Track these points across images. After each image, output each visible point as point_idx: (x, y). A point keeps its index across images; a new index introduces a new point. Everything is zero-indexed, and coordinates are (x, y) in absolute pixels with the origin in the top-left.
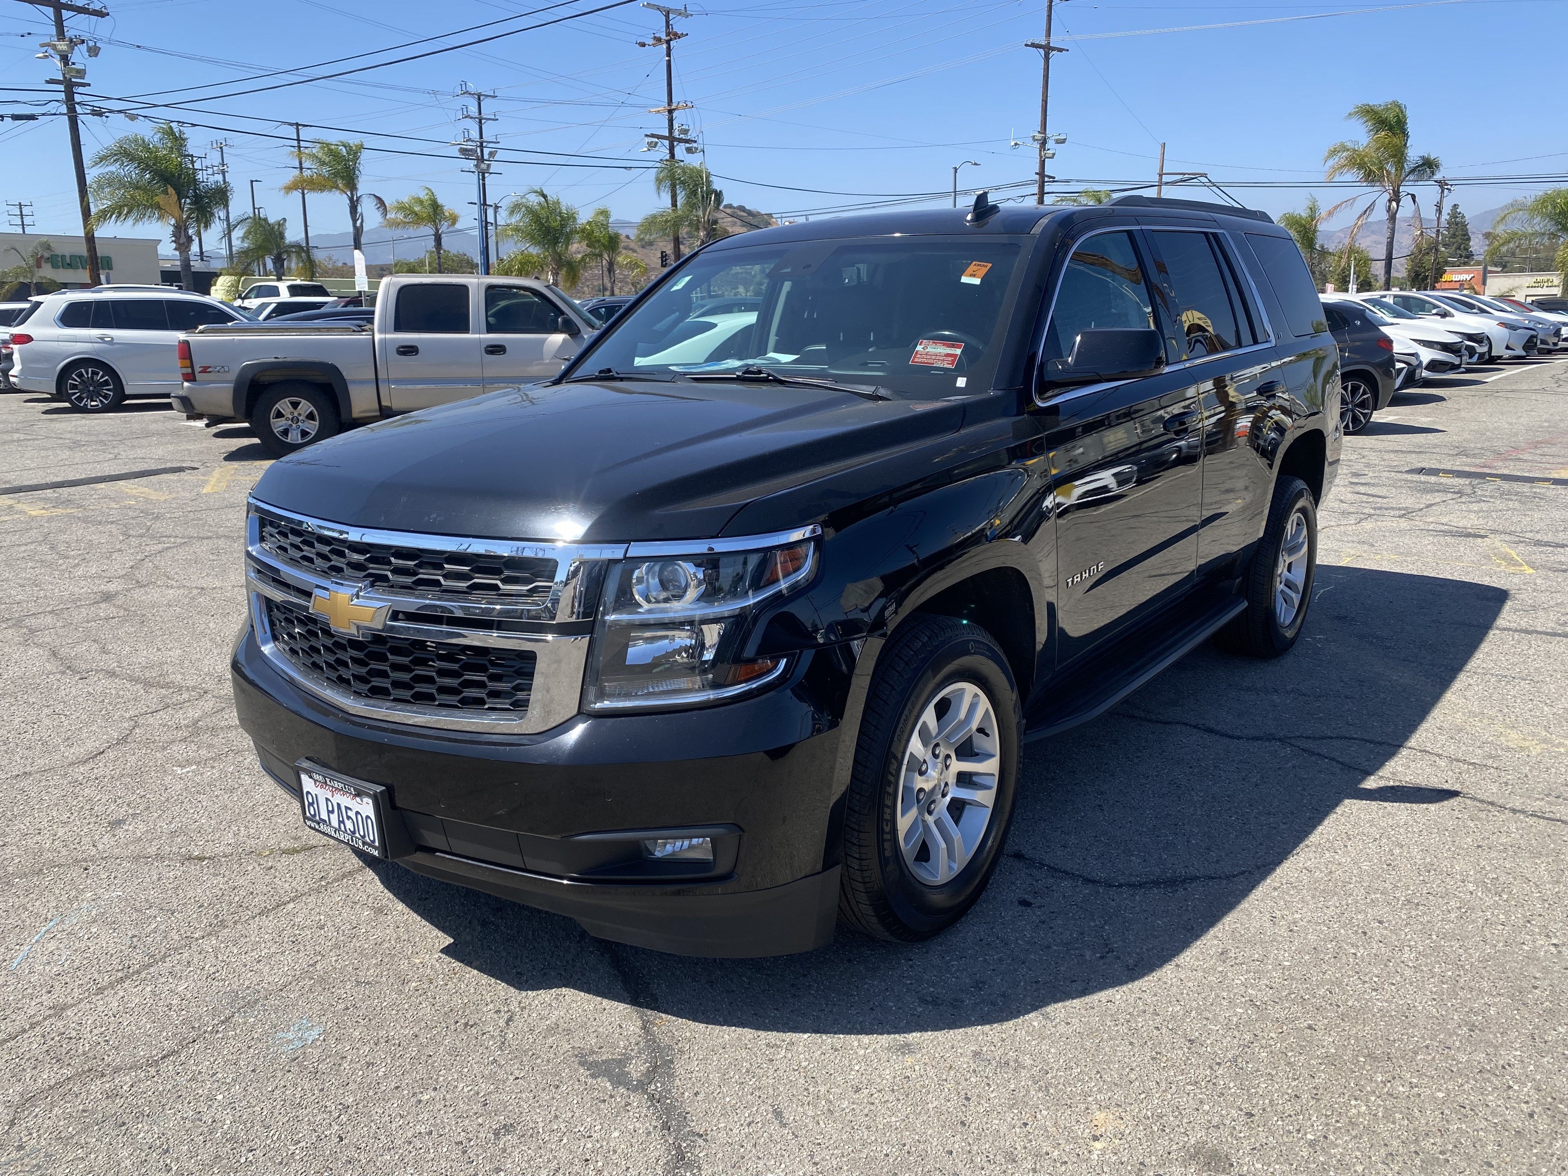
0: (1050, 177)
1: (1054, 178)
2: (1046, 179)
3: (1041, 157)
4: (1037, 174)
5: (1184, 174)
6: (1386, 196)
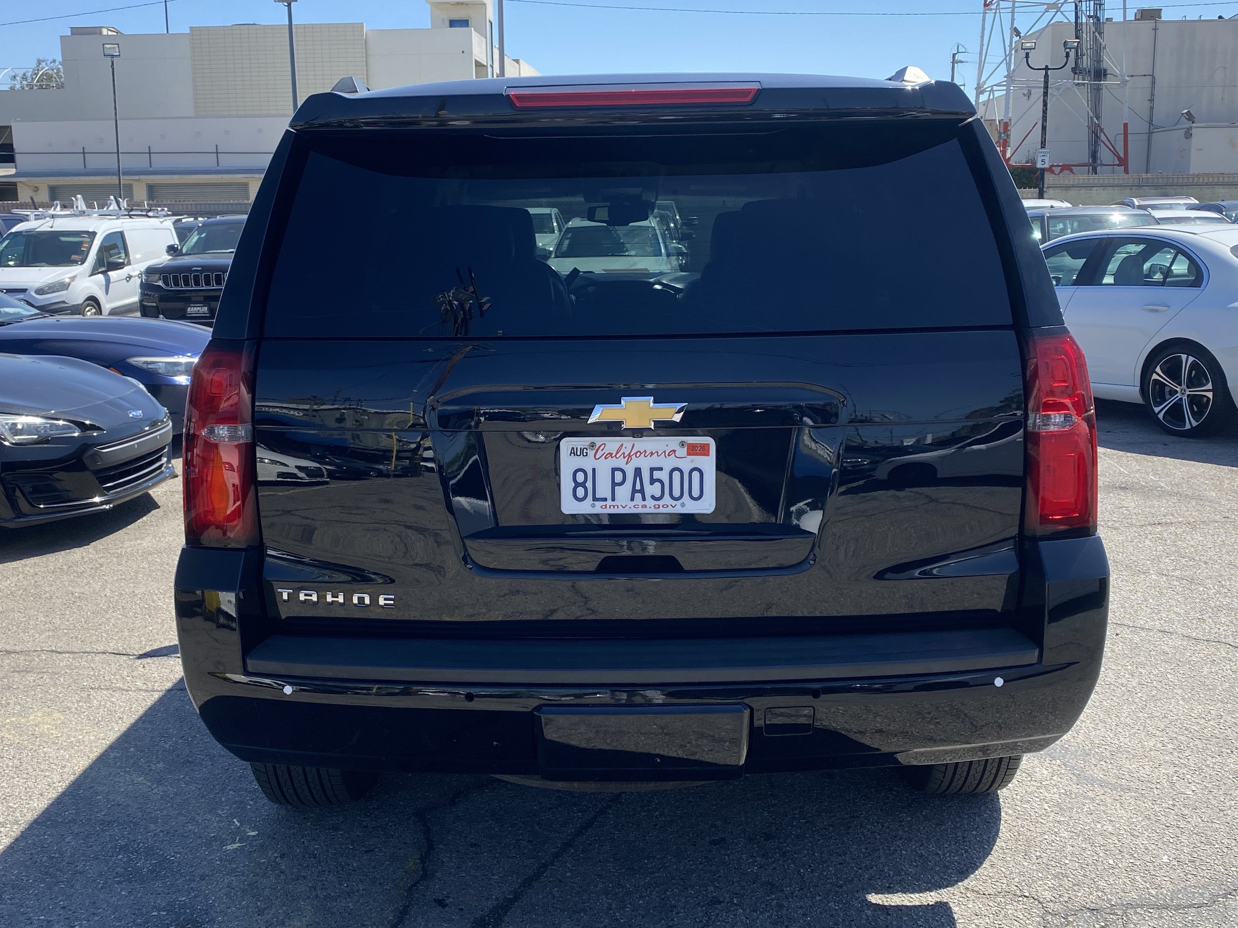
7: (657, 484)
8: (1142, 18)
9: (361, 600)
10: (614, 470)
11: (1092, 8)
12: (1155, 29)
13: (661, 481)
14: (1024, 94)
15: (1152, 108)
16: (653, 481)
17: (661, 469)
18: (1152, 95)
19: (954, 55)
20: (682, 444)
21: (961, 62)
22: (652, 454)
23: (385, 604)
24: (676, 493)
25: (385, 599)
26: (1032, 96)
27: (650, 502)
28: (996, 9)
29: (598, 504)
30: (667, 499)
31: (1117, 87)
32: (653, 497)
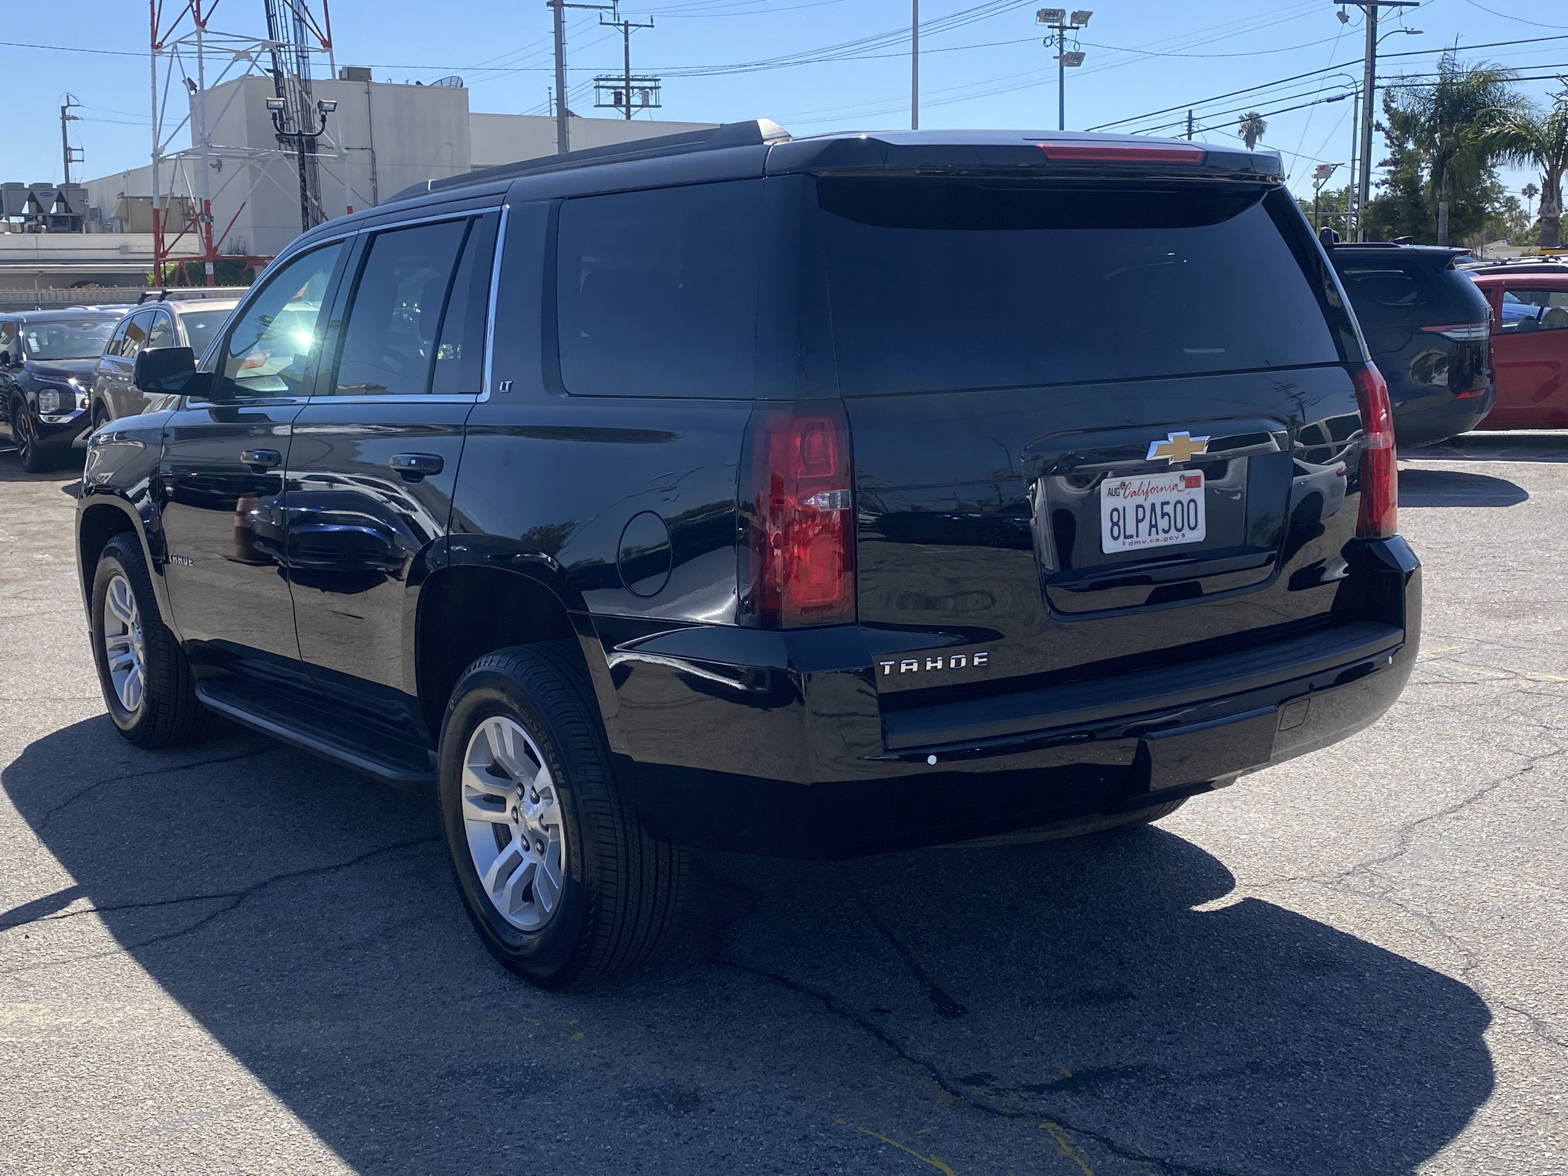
7: (1166, 517)
8: (349, 78)
9: (958, 662)
10: (1138, 507)
11: (294, 60)
12: (368, 93)
13: (1168, 514)
14: (212, 165)
15: (375, 190)
16: (1164, 515)
17: (1168, 503)
18: (374, 173)
19: (64, 109)
20: (1182, 477)
21: (75, 118)
22: (1162, 489)
23: (980, 663)
24: (1179, 526)
25: (980, 657)
26: (224, 168)
27: (1162, 535)
28: (173, 53)
29: (1128, 541)
30: (1173, 531)
31: (333, 161)
32: (1163, 530)
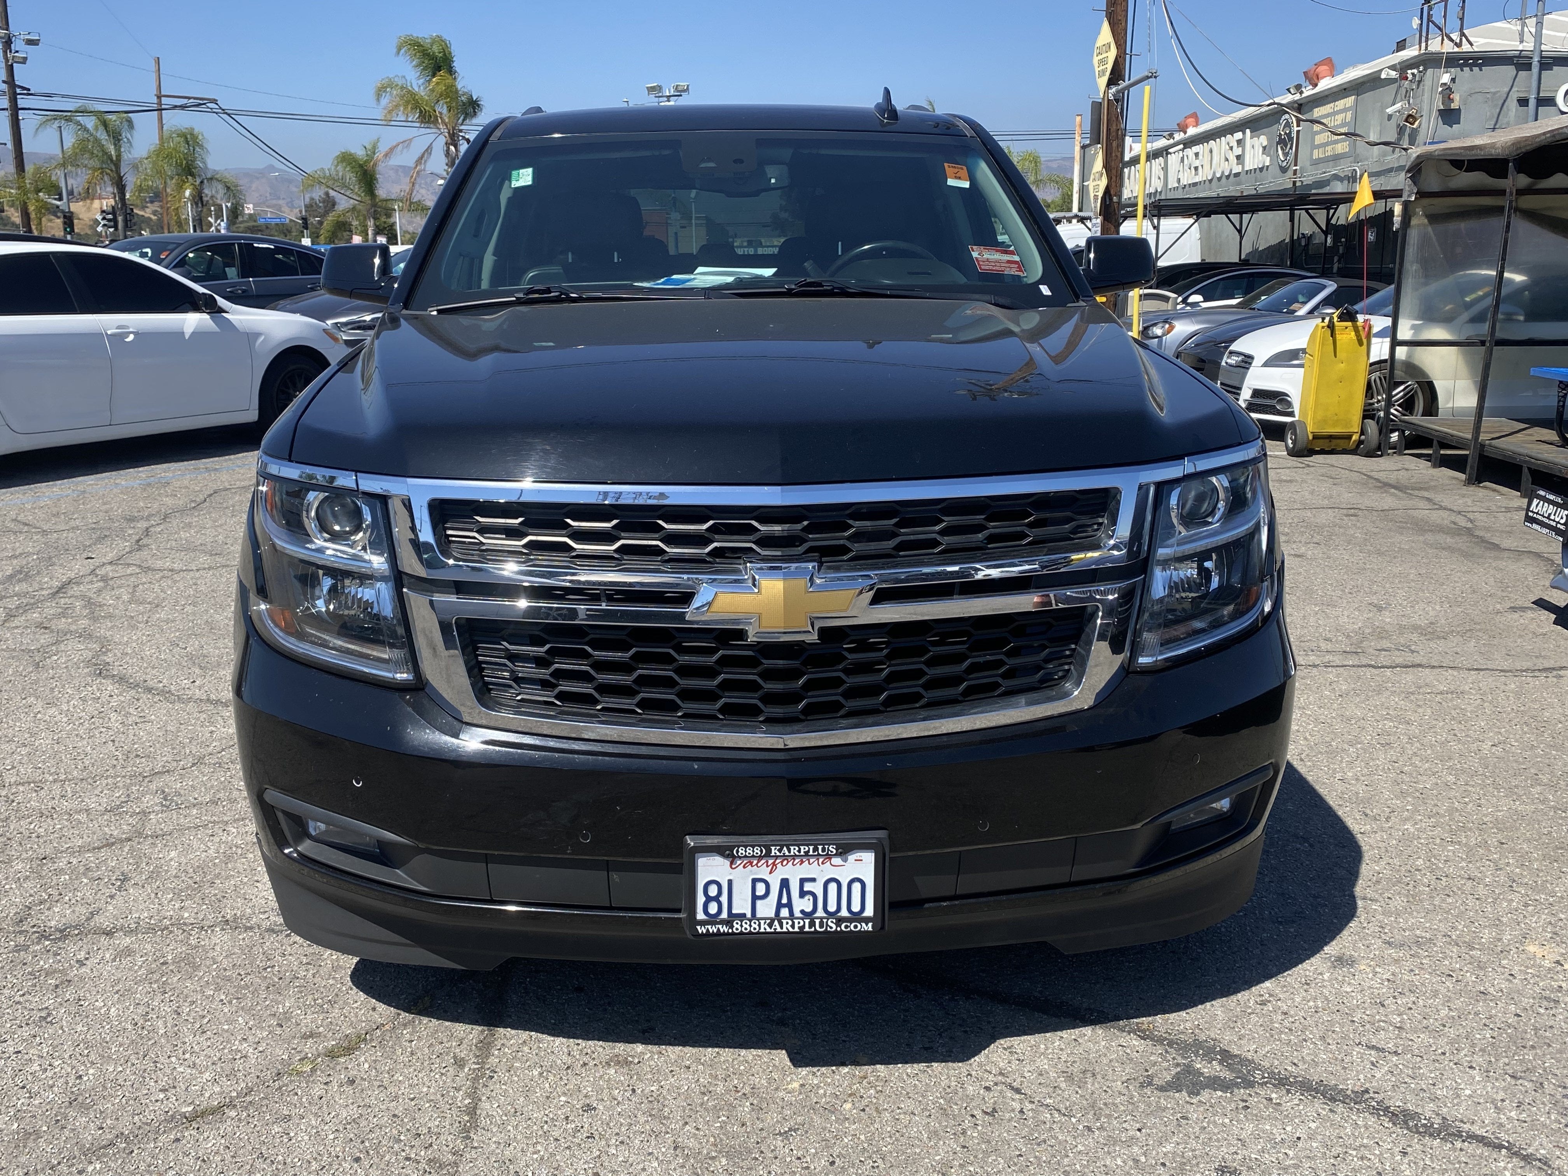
0: (24, 88)
1: (29, 90)
2: (18, 91)
3: (7, 60)
4: (4, 82)
5: (189, 98)
6: (442, 140)
